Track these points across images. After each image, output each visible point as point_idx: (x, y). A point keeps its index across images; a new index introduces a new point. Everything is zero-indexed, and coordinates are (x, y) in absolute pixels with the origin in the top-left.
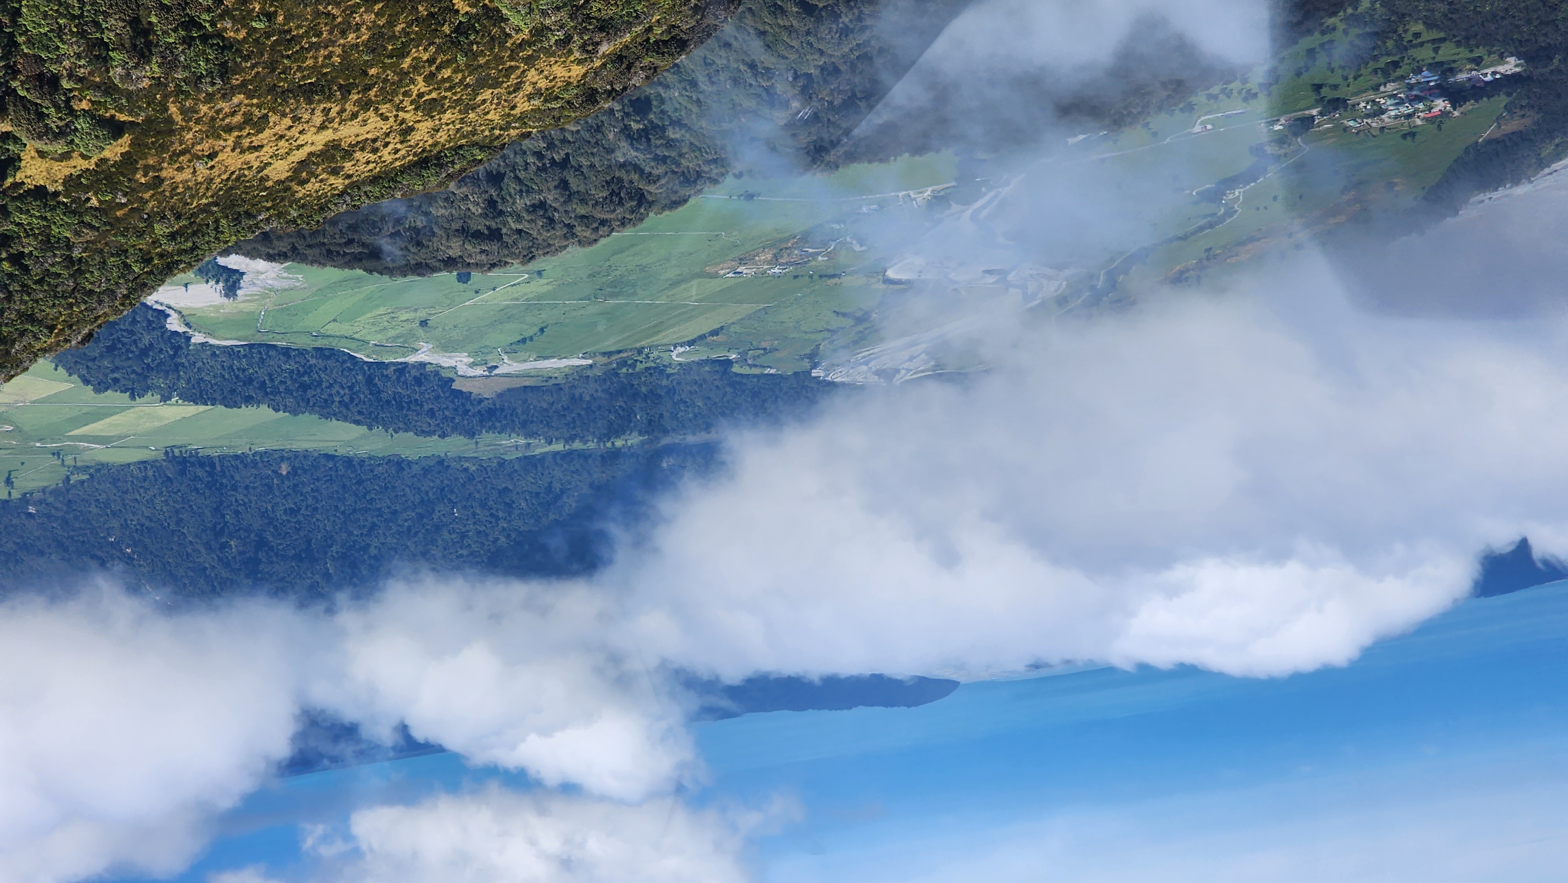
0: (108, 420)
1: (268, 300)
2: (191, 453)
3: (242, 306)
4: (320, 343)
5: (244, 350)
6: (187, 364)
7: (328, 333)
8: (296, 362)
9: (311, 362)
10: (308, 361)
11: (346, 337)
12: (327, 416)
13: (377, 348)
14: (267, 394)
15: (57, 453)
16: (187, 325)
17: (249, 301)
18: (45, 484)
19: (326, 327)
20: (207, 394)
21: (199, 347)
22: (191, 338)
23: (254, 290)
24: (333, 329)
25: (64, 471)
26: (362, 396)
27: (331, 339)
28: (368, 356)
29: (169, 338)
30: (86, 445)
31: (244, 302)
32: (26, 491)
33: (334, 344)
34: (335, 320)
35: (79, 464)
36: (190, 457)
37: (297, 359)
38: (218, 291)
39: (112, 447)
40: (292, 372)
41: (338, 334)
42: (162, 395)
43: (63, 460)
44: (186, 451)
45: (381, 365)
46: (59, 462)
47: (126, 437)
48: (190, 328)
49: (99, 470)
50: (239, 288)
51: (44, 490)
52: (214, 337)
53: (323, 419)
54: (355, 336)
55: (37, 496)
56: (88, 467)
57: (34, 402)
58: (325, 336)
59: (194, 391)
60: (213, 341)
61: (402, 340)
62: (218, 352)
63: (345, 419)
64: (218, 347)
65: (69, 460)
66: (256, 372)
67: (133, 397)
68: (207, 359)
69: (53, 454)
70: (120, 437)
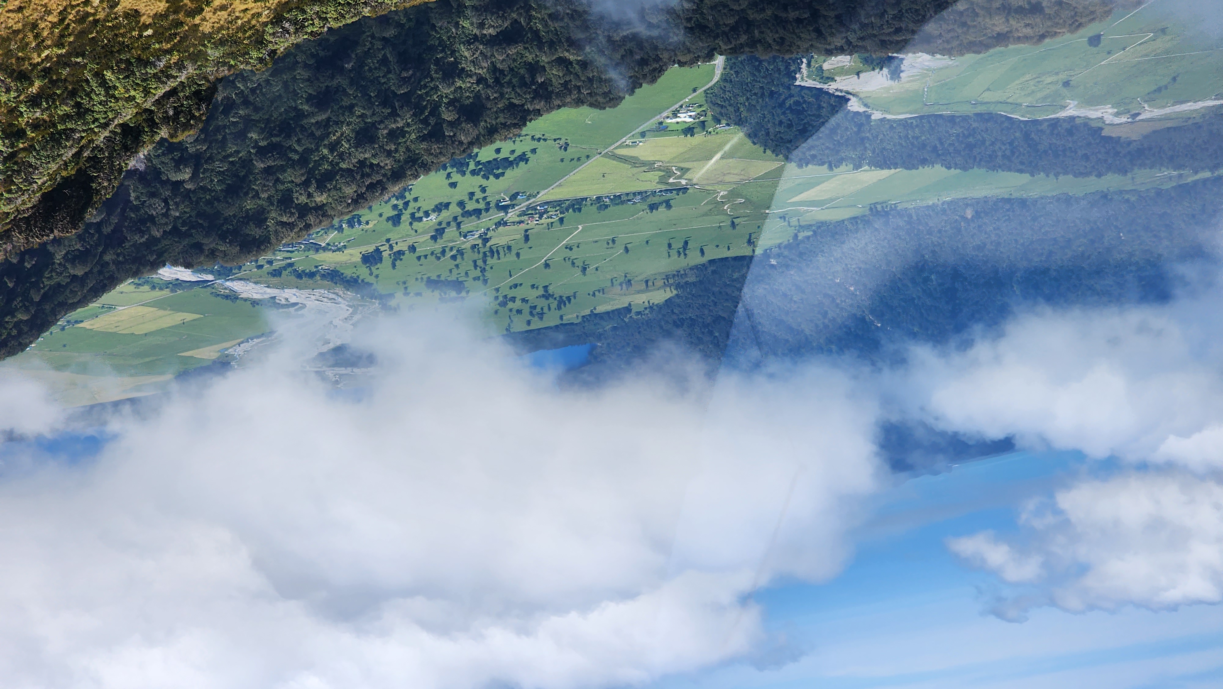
0: (818, 188)
1: (928, 79)
2: (891, 207)
3: (907, 86)
4: (980, 109)
5: (916, 121)
6: (871, 137)
7: (985, 100)
8: (961, 127)
9: (974, 126)
10: (971, 125)
11: (1001, 102)
12: (994, 168)
13: (1030, 109)
14: (939, 155)
15: (783, 217)
16: (866, 105)
17: (912, 81)
18: (780, 241)
19: (983, 96)
20: (889, 160)
21: (879, 122)
22: (870, 116)
23: (915, 71)
24: (988, 97)
25: (791, 231)
26: (1021, 150)
27: (988, 105)
28: (1022, 116)
29: (853, 118)
30: (805, 208)
31: (908, 82)
32: (766, 248)
33: (991, 109)
34: (988, 89)
35: (803, 223)
36: (890, 210)
37: (962, 124)
38: (884, 75)
39: (826, 208)
40: (958, 135)
41: (993, 100)
42: (855, 165)
43: (789, 222)
44: (887, 206)
45: (1035, 122)
46: (786, 224)
47: (835, 199)
48: (869, 107)
49: (819, 227)
50: (902, 71)
51: (779, 246)
52: (889, 113)
53: (990, 171)
54: (1009, 101)
55: (775, 251)
56: (810, 225)
57: (755, 179)
58: (982, 103)
59: (879, 159)
60: (889, 117)
61: (1049, 100)
62: (895, 125)
63: (1010, 169)
64: (895, 121)
65: (794, 221)
66: (928, 139)
67: (831, 168)
68: (886, 131)
69: (781, 218)
70: (832, 200)
